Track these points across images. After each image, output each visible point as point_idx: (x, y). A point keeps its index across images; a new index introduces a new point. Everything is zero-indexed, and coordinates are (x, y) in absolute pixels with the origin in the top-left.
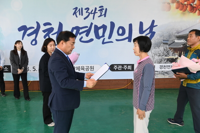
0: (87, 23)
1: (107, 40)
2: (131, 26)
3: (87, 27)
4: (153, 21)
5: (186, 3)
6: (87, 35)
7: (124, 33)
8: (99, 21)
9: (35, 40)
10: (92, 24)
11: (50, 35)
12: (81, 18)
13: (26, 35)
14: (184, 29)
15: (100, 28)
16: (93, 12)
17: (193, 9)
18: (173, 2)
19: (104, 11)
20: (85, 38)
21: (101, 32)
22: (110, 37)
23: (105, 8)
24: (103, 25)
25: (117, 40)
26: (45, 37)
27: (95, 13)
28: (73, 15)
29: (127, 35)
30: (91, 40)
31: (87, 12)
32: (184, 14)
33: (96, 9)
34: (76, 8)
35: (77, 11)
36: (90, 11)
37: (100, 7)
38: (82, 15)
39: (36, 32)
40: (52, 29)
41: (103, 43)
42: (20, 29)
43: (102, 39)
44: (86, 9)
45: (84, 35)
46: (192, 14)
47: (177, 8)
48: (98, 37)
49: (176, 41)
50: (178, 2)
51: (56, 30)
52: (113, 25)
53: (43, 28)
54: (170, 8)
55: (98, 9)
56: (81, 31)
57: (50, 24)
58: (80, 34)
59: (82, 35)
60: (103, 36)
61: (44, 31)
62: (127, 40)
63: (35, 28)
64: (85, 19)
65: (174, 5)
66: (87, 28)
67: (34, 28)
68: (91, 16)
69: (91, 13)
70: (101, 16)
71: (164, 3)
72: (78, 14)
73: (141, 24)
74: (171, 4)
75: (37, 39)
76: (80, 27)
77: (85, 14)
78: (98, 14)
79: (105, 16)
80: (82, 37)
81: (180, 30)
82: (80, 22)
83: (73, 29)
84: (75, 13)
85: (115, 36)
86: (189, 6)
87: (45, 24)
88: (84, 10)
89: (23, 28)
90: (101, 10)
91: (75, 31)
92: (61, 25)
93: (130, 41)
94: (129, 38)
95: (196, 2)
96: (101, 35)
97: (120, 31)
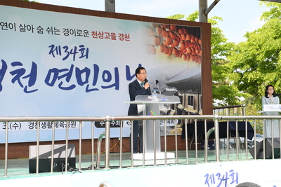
0: (66, 65)
1: (91, 87)
2: (116, 70)
3: (67, 70)
5: (170, 46)
6: (68, 80)
7: (110, 79)
8: (81, 64)
10: (72, 66)
11: (21, 78)
12: (59, 58)
14: (173, 75)
15: (83, 71)
16: (73, 52)
17: (178, 53)
18: (157, 45)
19: (85, 51)
20: (66, 84)
21: (83, 76)
22: (94, 83)
23: (86, 48)
24: (86, 68)
25: (103, 87)
27: (75, 53)
28: (50, 54)
29: (113, 81)
30: (73, 87)
31: (65, 51)
32: (170, 58)
33: (76, 48)
34: (53, 46)
35: (53, 50)
36: (69, 50)
37: (80, 46)
38: (60, 55)
39: (2, 73)
40: (23, 71)
41: (87, 91)
43: (85, 85)
44: (64, 48)
45: (64, 80)
46: (178, 58)
47: (162, 51)
48: (81, 83)
49: (167, 89)
50: (162, 45)
51: (28, 72)
52: (96, 68)
54: (155, 51)
55: (78, 48)
56: (60, 74)
57: (20, 64)
58: (60, 78)
59: (61, 80)
60: (87, 81)
61: (12, 73)
62: (114, 87)
63: (1, 68)
64: (64, 59)
65: (159, 48)
66: (68, 72)
68: (71, 56)
69: (71, 53)
70: (82, 57)
71: (148, 45)
72: (55, 53)
73: (128, 68)
74: (156, 47)
75: (2, 84)
76: (59, 69)
78: (79, 54)
79: (87, 58)
80: (61, 83)
81: (169, 76)
82: (58, 62)
83: (50, 71)
84: (51, 52)
85: (100, 82)
86: (174, 50)
87: (14, 64)
88: (62, 49)
90: (82, 50)
91: (52, 74)
92: (34, 66)
93: (117, 88)
94: (117, 85)
95: (180, 45)
96: (84, 80)
97: (106, 77)
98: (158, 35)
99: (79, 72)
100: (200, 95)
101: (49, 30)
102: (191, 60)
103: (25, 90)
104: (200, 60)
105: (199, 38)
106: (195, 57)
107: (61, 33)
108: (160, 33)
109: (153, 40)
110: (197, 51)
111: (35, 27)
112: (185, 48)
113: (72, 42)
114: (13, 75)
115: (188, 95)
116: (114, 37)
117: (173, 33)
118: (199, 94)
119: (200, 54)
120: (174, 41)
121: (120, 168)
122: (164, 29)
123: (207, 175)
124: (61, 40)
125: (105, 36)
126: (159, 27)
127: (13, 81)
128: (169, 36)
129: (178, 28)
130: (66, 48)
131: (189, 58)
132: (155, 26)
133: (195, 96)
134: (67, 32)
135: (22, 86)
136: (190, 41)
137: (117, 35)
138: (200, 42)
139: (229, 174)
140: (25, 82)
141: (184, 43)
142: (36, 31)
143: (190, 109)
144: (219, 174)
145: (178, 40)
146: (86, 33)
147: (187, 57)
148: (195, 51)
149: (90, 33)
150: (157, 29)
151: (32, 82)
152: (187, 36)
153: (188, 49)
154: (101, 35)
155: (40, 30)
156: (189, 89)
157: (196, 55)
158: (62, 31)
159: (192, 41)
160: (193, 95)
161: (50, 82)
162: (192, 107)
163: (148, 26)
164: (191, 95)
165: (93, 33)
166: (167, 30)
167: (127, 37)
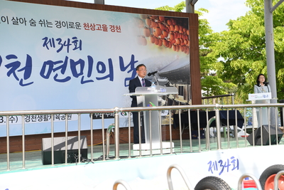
0: (61, 57)
1: (86, 78)
2: (110, 61)
3: (61, 62)
4: (133, 56)
5: (160, 37)
6: (63, 72)
7: (104, 70)
8: (75, 55)
10: (67, 58)
11: (16, 71)
12: (53, 50)
14: (165, 66)
15: (77, 63)
16: (66, 44)
17: (168, 44)
18: (148, 36)
19: (78, 43)
20: (61, 77)
21: (78, 67)
22: (89, 75)
23: (78, 39)
24: (80, 60)
25: (98, 79)
27: (68, 45)
28: (44, 46)
29: (107, 72)
30: (68, 79)
31: (59, 44)
32: (161, 48)
33: (69, 40)
34: (46, 39)
35: (47, 42)
36: (62, 43)
37: (73, 38)
38: (54, 47)
41: (83, 82)
43: (80, 77)
44: (57, 40)
45: (59, 72)
46: (168, 49)
47: (153, 42)
48: (76, 75)
49: (159, 80)
50: (152, 36)
51: (23, 65)
52: (90, 59)
53: (5, 62)
54: (146, 42)
55: (72, 40)
56: (55, 66)
57: (14, 57)
58: (55, 70)
59: (56, 72)
60: (82, 73)
61: (7, 66)
62: (109, 78)
64: (58, 51)
65: (149, 39)
66: (62, 64)
68: (65, 48)
69: (64, 45)
70: (76, 48)
71: (139, 36)
72: (49, 45)
73: (121, 59)
74: (146, 38)
76: (54, 61)
77: (58, 46)
78: (72, 46)
79: (81, 49)
80: (57, 75)
81: (161, 66)
82: (53, 55)
83: (45, 64)
84: (45, 44)
85: (95, 73)
86: (163, 40)
87: (9, 57)
88: (55, 41)
90: (75, 42)
91: (47, 67)
92: (29, 59)
93: (112, 79)
94: (111, 76)
95: (169, 36)
96: (79, 72)
97: (100, 68)
98: (148, 26)
99: (73, 64)
100: (190, 85)
101: (42, 23)
102: (180, 50)
103: (21, 84)
104: (188, 51)
105: (187, 28)
106: (184, 48)
107: (54, 26)
108: (150, 25)
109: (143, 31)
110: (185, 42)
111: (28, 20)
112: (174, 39)
113: (65, 34)
114: (8, 68)
115: (178, 85)
116: (105, 29)
117: (162, 24)
118: (188, 84)
119: (189, 45)
120: (163, 32)
121: (130, 158)
122: (153, 20)
123: (210, 162)
124: (54, 33)
125: (96, 27)
126: (148, 18)
127: (9, 74)
128: (158, 27)
129: (166, 19)
130: (59, 40)
131: (179, 49)
132: (144, 18)
133: (185, 86)
134: (59, 24)
135: (18, 79)
136: (178, 32)
137: (109, 27)
138: (188, 33)
139: (231, 160)
140: (21, 75)
141: (173, 34)
142: (28, 23)
143: (181, 99)
144: (221, 161)
145: (167, 31)
146: (78, 25)
147: (177, 47)
148: (183, 41)
149: (82, 25)
150: (146, 20)
151: (27, 75)
152: (176, 27)
153: (177, 40)
154: (93, 27)
155: (33, 23)
156: (179, 79)
157: (185, 45)
158: (54, 23)
159: (180, 32)
160: (183, 85)
161: (45, 74)
162: (183, 97)
163: (137, 18)
164: (181, 85)
165: (85, 25)
166: (156, 21)
167: (118, 28)
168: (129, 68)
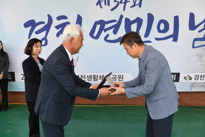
0: (115, 16)
2: (176, 19)
3: (115, 21)
6: (115, 32)
7: (166, 29)
8: (132, 13)
9: (45, 39)
10: (122, 16)
12: (106, 9)
13: (34, 32)
15: (133, 22)
16: (124, 1)
20: (112, 37)
22: (147, 35)
24: (138, 18)
26: (58, 35)
27: (125, 3)
28: (97, 5)
29: (171, 32)
31: (115, 1)
35: (102, 1)
38: (109, 5)
39: (47, 28)
42: (26, 25)
45: (110, 32)
52: (151, 18)
53: (56, 23)
56: (107, 26)
58: (106, 30)
59: (108, 32)
61: (57, 27)
62: (172, 39)
63: (46, 23)
64: (112, 10)
66: (116, 23)
67: (44, 23)
68: (121, 6)
69: (121, 2)
70: (134, 5)
72: (103, 4)
73: (192, 16)
75: (47, 38)
76: (106, 20)
77: (113, 4)
78: (131, 3)
79: (140, 6)
80: (108, 35)
82: (106, 14)
83: (96, 23)
84: (99, 3)
87: (59, 18)
89: (31, 24)
91: (98, 27)
92: (80, 19)
97: (162, 27)
99: (128, 23)
114: (57, 29)
161: (95, 35)
168: (202, 26)
